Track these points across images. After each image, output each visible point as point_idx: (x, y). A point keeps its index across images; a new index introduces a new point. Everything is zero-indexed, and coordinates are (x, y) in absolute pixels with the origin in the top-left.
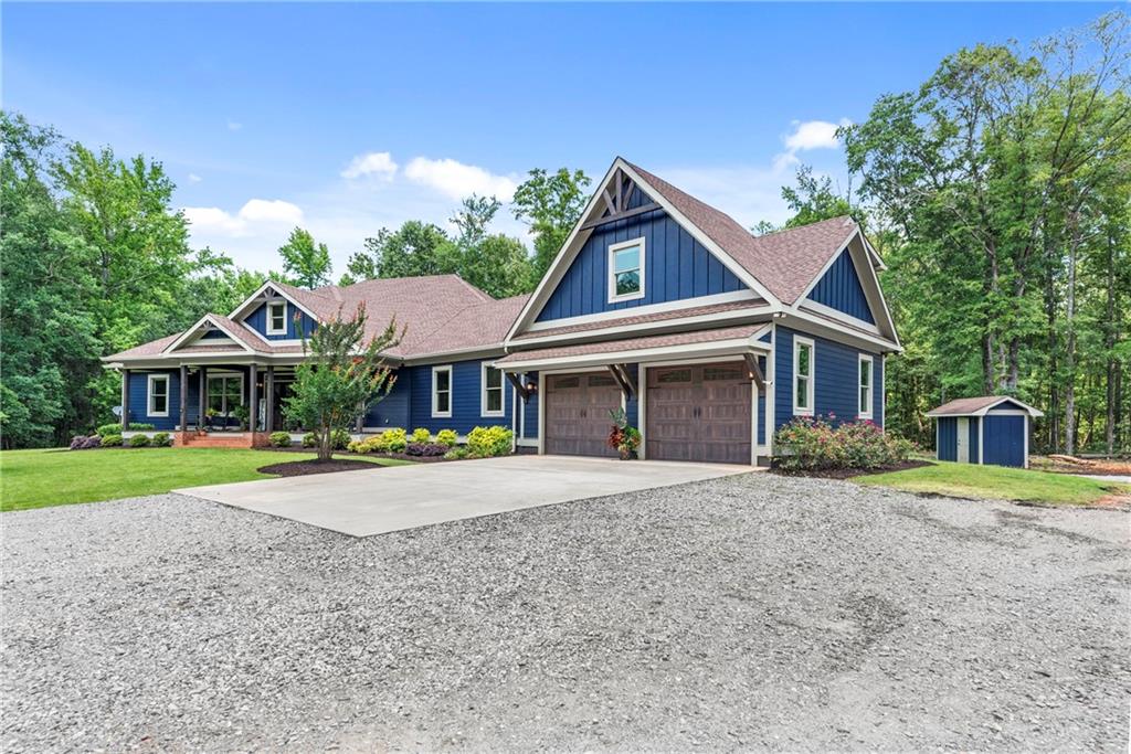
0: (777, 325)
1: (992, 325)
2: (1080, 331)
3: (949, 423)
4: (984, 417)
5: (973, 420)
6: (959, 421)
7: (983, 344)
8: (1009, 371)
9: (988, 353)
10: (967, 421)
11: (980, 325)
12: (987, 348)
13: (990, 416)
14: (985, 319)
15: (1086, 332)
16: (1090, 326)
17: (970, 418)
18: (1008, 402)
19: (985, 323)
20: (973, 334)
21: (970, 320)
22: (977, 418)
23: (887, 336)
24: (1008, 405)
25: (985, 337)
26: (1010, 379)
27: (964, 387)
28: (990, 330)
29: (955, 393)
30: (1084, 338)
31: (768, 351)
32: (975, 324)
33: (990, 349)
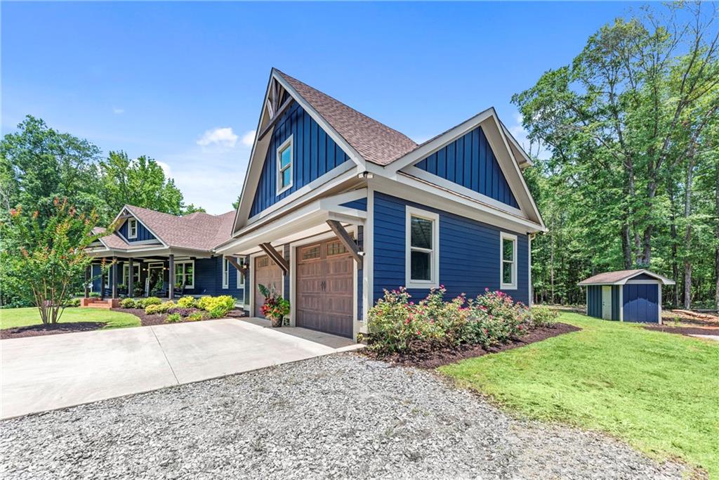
0: (375, 192)
1: (630, 219)
2: (696, 226)
3: (596, 290)
4: (624, 285)
5: (615, 289)
6: (603, 288)
7: (623, 234)
8: (645, 252)
9: (626, 240)
10: (610, 287)
11: (620, 220)
12: (625, 237)
13: (629, 285)
14: (624, 215)
15: (701, 226)
16: (705, 221)
17: (612, 286)
18: (644, 274)
19: (624, 217)
20: (616, 226)
21: (612, 216)
22: (618, 286)
23: (532, 218)
24: (644, 276)
25: (625, 228)
26: (644, 258)
27: (608, 265)
28: (628, 223)
29: (601, 269)
30: (700, 230)
31: (364, 220)
32: (616, 219)
33: (628, 237)
